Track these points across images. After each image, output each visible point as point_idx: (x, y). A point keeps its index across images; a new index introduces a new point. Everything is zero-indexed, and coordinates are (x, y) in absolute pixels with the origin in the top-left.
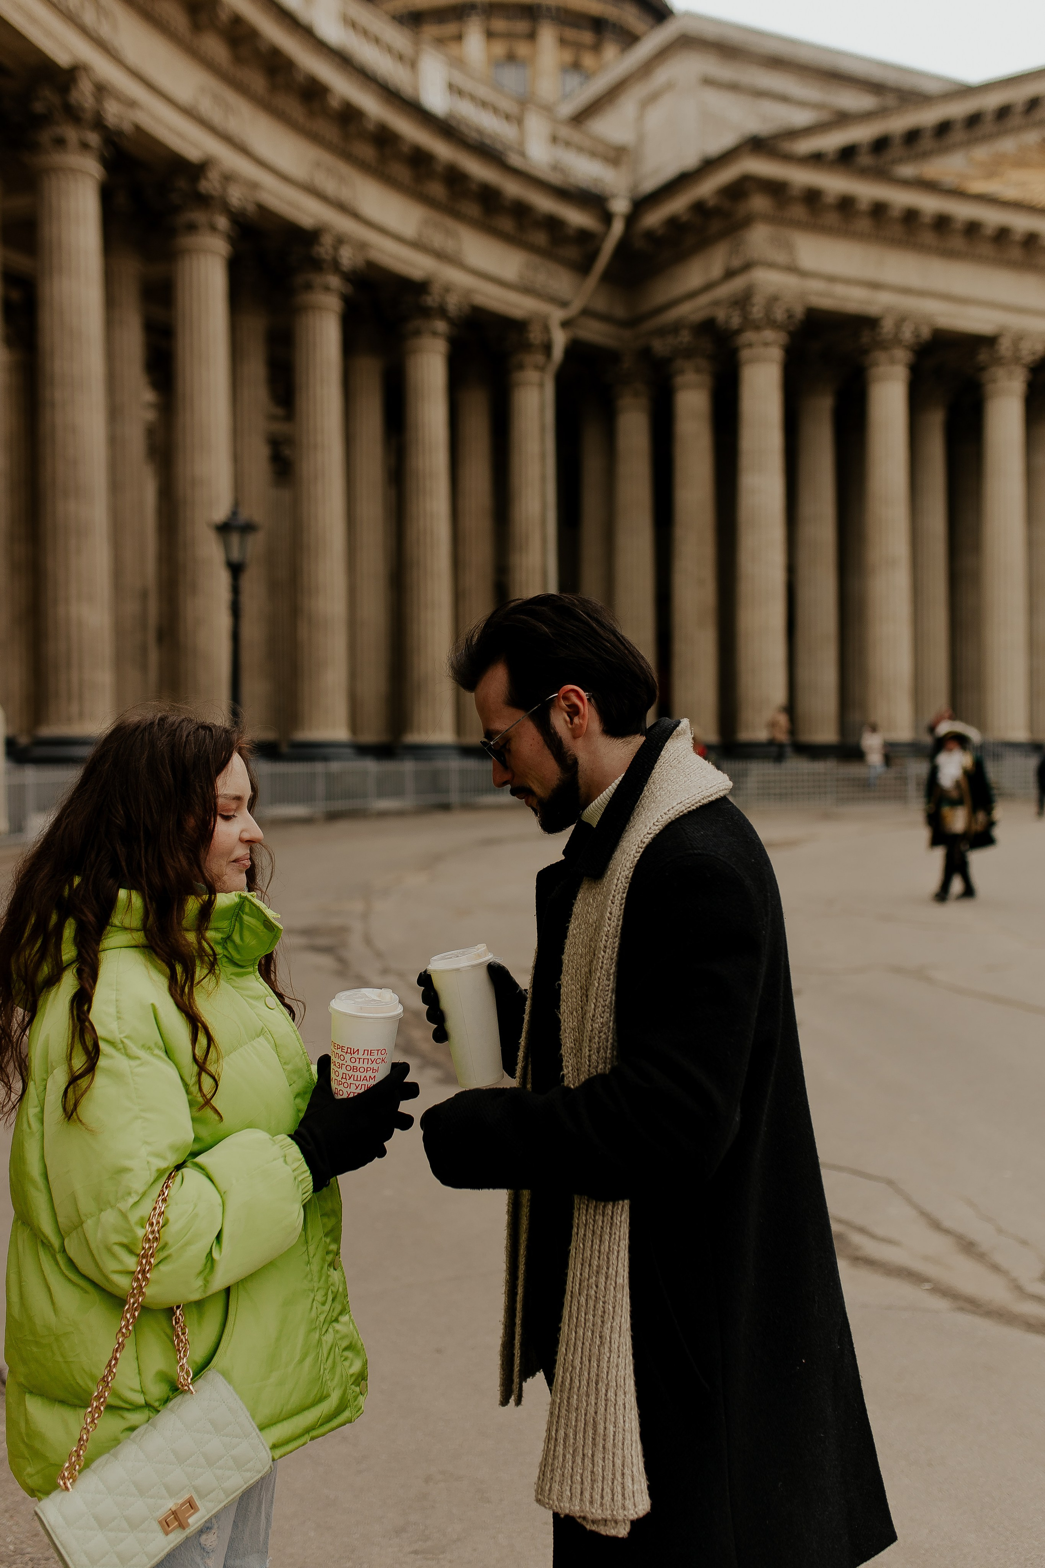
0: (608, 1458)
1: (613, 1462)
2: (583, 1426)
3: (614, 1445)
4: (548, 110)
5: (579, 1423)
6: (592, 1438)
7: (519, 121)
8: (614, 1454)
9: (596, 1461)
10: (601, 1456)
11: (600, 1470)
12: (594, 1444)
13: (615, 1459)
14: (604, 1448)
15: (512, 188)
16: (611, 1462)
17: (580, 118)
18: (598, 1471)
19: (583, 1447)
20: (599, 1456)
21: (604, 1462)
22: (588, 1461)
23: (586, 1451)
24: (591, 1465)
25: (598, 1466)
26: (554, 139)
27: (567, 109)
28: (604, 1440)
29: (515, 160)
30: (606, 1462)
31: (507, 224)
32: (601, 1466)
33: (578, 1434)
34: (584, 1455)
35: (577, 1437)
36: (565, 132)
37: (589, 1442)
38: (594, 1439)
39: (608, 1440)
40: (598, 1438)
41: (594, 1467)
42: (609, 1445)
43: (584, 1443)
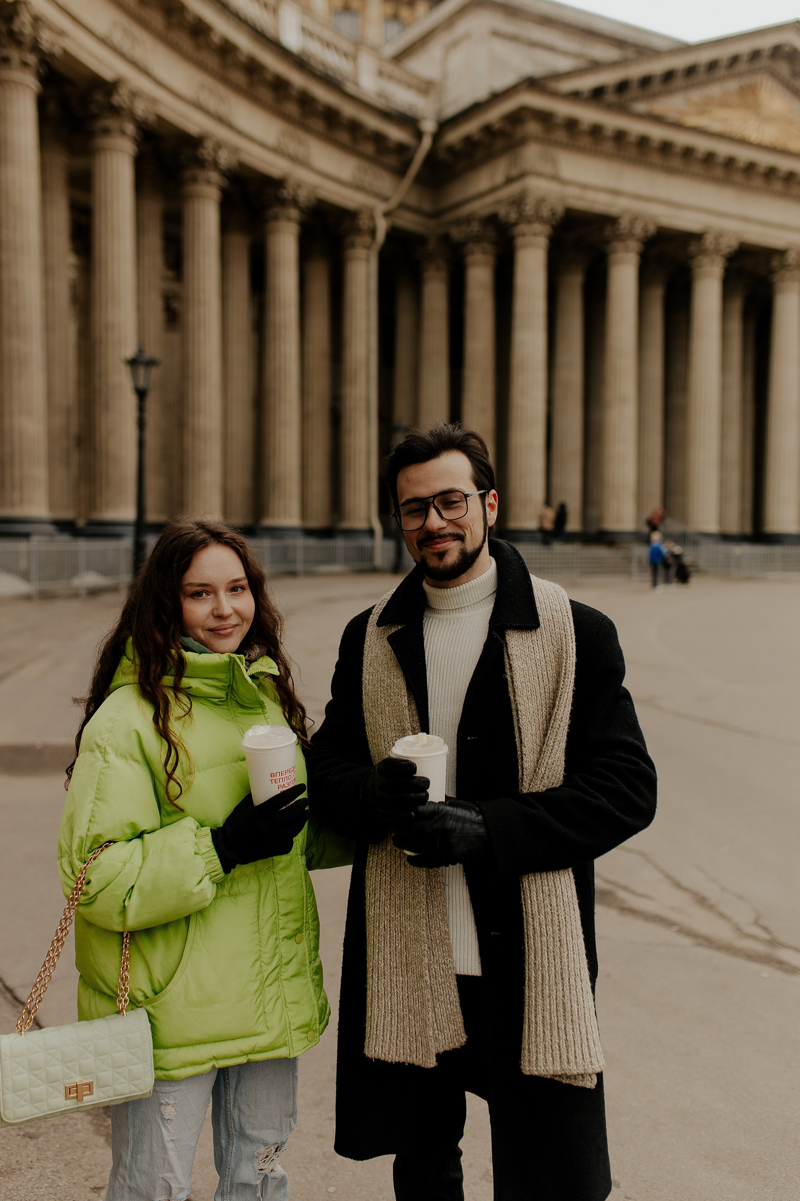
0: (576, 1028)
1: (580, 1030)
2: (555, 1007)
3: (579, 1018)
4: (375, 50)
5: (552, 1007)
6: (563, 1015)
7: (355, 59)
8: (579, 1025)
9: (568, 1031)
10: (571, 1027)
11: (572, 1038)
12: (565, 1020)
13: (581, 1028)
14: (572, 1021)
15: (348, 110)
16: (578, 1030)
17: (400, 57)
18: (570, 1038)
19: (557, 1023)
20: (569, 1027)
21: (573, 1031)
22: (562, 1033)
23: (559, 1026)
24: (564, 1035)
25: (570, 1035)
26: (380, 73)
27: (390, 50)
28: (572, 1015)
29: (350, 88)
30: (575, 1031)
31: (344, 137)
32: (572, 1035)
33: (552, 1014)
34: (558, 1029)
35: (552, 1017)
36: (389, 68)
37: (561, 1018)
38: (564, 1016)
39: (574, 1015)
40: (567, 1014)
41: (566, 1036)
42: (575, 1018)
43: (558, 1020)
